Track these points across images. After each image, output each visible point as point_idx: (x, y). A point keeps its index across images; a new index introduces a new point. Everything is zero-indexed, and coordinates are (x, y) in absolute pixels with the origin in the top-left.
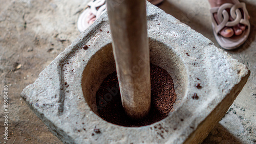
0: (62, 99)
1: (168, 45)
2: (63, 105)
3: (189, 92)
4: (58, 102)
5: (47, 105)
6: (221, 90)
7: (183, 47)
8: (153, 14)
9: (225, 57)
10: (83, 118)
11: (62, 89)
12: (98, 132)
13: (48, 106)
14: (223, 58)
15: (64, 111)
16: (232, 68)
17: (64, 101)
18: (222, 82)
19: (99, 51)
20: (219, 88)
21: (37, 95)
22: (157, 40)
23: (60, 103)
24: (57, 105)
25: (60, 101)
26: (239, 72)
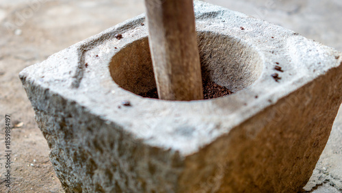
0: (79, 77)
1: (236, 37)
2: (80, 82)
3: (265, 74)
4: (74, 77)
5: (56, 80)
6: (312, 70)
7: (258, 38)
8: (216, 11)
9: (316, 45)
10: (106, 94)
11: (80, 68)
12: (128, 105)
13: (57, 82)
14: (314, 45)
15: (80, 87)
16: (328, 54)
17: (81, 79)
18: (314, 64)
19: (138, 40)
20: (309, 69)
21: (43, 72)
22: (220, 33)
23: (75, 79)
24: (71, 81)
25: (76, 77)
26: (337, 58)
